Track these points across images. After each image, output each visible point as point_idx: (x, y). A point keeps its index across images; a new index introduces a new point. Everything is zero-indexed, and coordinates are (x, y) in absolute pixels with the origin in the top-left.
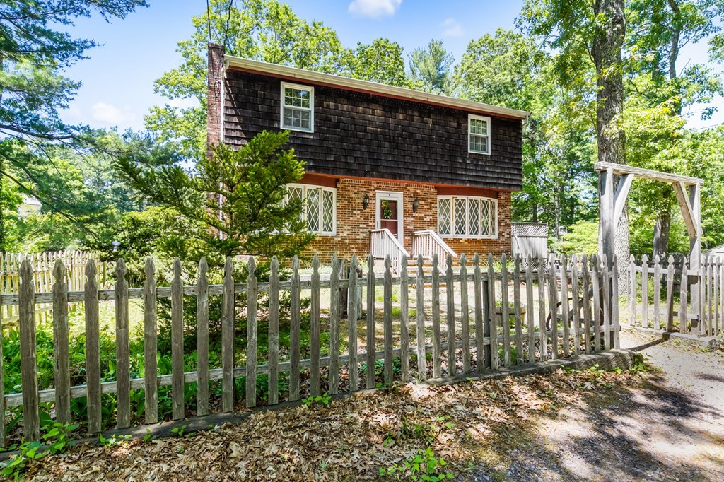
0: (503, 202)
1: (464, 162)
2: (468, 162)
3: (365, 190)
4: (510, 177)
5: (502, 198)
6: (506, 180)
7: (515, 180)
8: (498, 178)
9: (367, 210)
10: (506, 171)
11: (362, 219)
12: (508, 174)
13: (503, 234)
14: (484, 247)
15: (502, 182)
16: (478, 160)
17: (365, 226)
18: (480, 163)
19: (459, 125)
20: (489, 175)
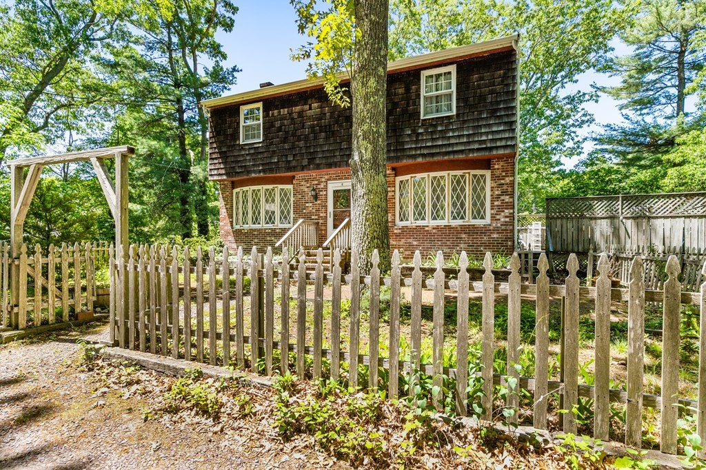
0: (497, 173)
1: (414, 131)
2: (421, 131)
3: (316, 182)
4: (490, 137)
5: (496, 167)
6: (481, 142)
7: (501, 139)
8: (469, 143)
9: (319, 202)
10: (483, 131)
11: (314, 211)
12: (487, 133)
13: (498, 217)
14: (464, 236)
15: (476, 146)
16: (435, 126)
17: (316, 217)
18: (439, 128)
19: (408, 90)
20: (453, 141)
